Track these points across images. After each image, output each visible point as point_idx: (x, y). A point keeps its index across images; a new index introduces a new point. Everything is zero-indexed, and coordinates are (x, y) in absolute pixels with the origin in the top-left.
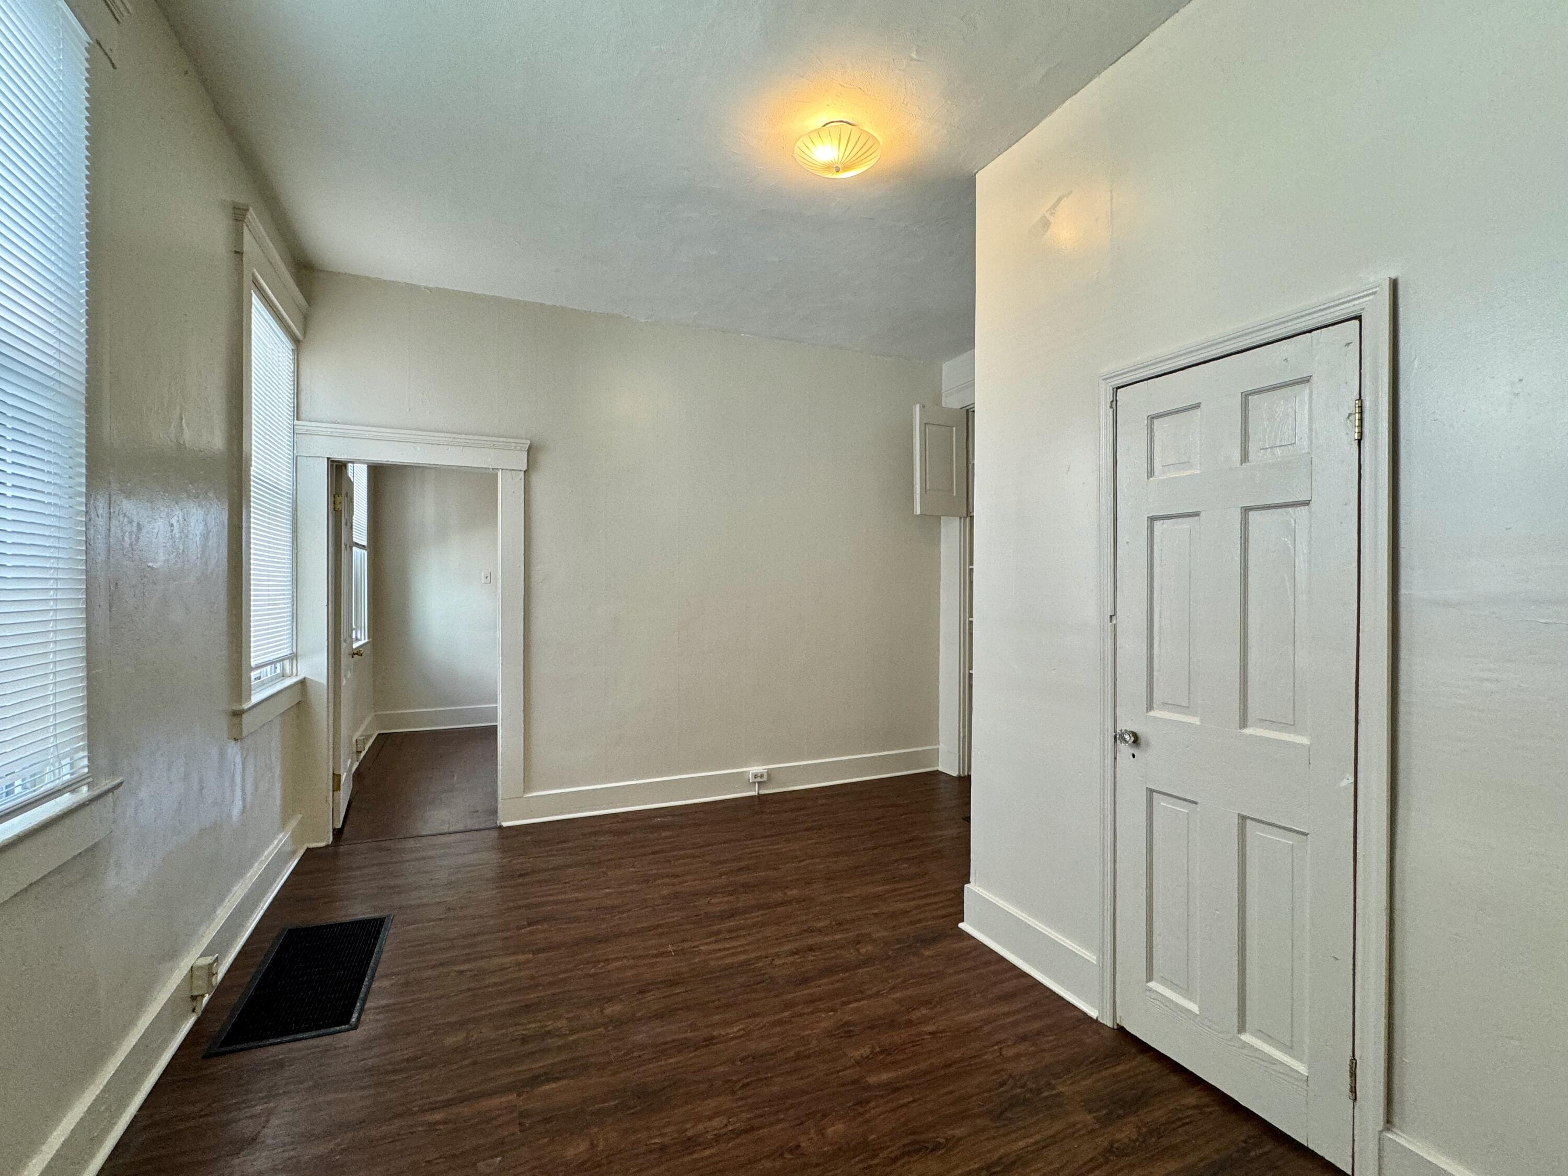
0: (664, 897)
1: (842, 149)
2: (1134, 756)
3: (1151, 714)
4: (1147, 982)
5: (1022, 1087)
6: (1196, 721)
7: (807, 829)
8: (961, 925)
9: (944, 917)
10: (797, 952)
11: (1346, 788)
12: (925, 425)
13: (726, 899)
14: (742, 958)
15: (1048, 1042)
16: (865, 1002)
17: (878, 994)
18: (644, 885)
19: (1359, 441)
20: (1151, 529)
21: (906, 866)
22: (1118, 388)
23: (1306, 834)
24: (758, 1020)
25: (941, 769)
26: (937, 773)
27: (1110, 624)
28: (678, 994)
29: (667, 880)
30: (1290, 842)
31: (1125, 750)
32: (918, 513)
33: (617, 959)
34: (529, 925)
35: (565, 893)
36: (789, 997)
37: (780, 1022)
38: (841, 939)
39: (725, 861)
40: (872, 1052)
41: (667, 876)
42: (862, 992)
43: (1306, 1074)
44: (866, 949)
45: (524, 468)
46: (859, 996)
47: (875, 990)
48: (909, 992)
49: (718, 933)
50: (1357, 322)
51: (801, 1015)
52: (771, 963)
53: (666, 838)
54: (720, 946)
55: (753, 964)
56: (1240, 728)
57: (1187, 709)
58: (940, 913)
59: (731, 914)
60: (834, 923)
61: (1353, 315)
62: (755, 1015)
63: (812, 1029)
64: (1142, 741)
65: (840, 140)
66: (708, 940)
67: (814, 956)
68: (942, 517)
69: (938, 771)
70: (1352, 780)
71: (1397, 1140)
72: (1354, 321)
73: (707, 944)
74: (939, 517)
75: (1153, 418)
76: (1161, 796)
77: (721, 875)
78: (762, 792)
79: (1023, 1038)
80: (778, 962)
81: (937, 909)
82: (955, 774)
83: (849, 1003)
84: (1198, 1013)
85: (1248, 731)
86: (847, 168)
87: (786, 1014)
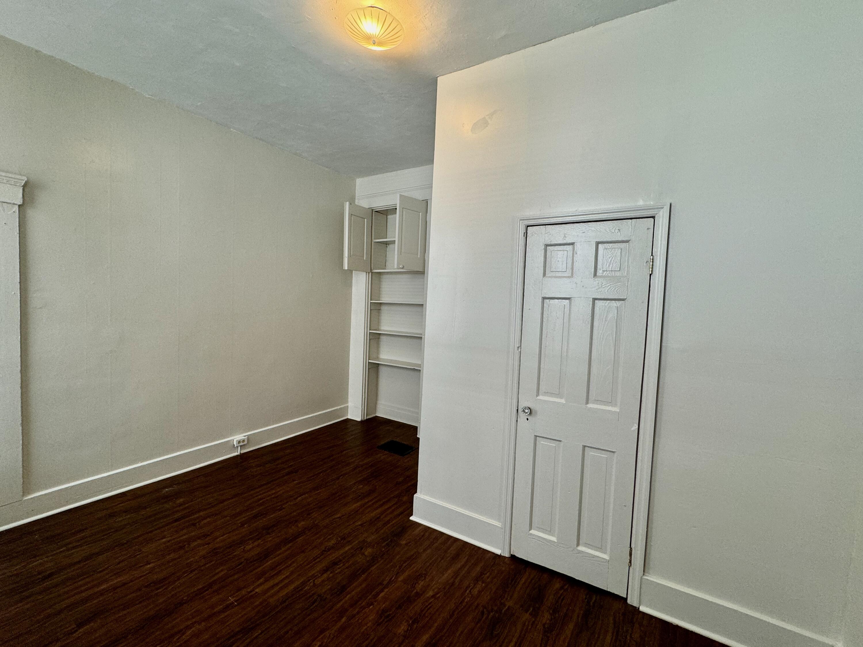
0: (204, 557)
1: (382, 31)
2: (527, 419)
3: (538, 398)
4: (529, 531)
5: (492, 612)
6: (563, 401)
7: (288, 474)
8: (411, 518)
9: (399, 515)
10: (325, 571)
11: (634, 431)
12: (351, 215)
13: (256, 543)
14: (291, 587)
15: (488, 577)
16: (386, 590)
17: (390, 582)
18: (182, 552)
19: (650, 275)
20: (543, 303)
21: (361, 486)
22: (528, 226)
23: (614, 452)
24: (327, 633)
25: (349, 417)
26: (348, 421)
27: (517, 351)
28: (256, 637)
29: (199, 541)
30: (606, 456)
31: (523, 417)
32: (346, 268)
33: (188, 628)
34: (80, 626)
35: (106, 581)
36: (338, 606)
37: (343, 629)
38: (349, 549)
39: (240, 513)
40: (409, 625)
41: (199, 538)
42: (381, 584)
43: (609, 559)
44: (368, 551)
45: (20, 202)
46: (381, 587)
47: (388, 579)
48: (406, 574)
49: (264, 573)
50: (652, 219)
51: (354, 616)
52: (314, 583)
53: (181, 505)
54: (271, 583)
55: (302, 590)
56: (586, 405)
57: (559, 395)
58: (396, 513)
59: (265, 555)
60: (339, 539)
61: (651, 216)
62: (322, 631)
63: (366, 624)
64: (533, 412)
65: (384, 23)
66: (259, 582)
67: (339, 568)
68: (353, 271)
69: (348, 419)
70: (637, 427)
71: (649, 579)
72: (651, 218)
73: (259, 586)
74: (352, 271)
75: (547, 246)
76: (541, 438)
77: (243, 525)
78: (243, 452)
79: (477, 580)
80: (318, 581)
81: (393, 511)
82: (359, 419)
83: (378, 594)
84: (556, 541)
85: (590, 406)
86: (380, 44)
87: (344, 620)
